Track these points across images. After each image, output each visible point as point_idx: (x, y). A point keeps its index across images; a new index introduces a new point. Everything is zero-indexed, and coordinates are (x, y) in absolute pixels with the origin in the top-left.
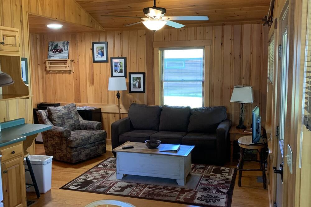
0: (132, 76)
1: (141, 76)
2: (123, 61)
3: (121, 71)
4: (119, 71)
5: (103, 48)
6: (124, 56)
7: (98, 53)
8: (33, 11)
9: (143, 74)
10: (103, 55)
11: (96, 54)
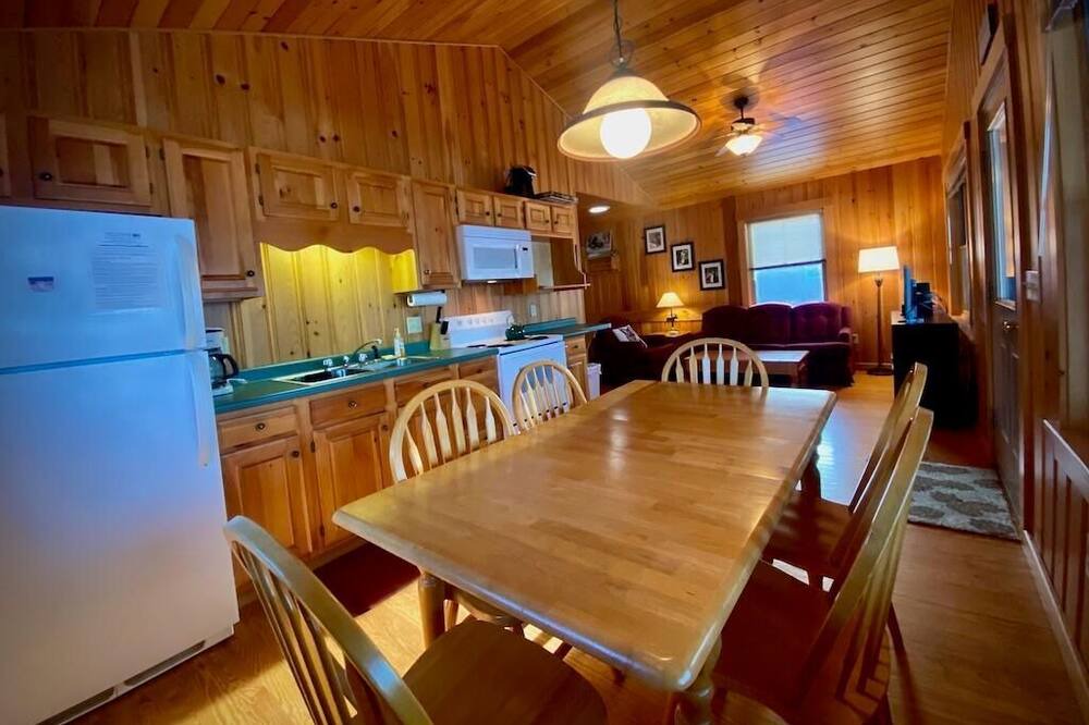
0: (704, 267)
1: (718, 265)
2: (688, 247)
3: (686, 262)
4: (683, 261)
5: (658, 234)
6: (690, 240)
7: (653, 242)
8: (581, 190)
9: (721, 261)
10: (659, 243)
11: (649, 244)
